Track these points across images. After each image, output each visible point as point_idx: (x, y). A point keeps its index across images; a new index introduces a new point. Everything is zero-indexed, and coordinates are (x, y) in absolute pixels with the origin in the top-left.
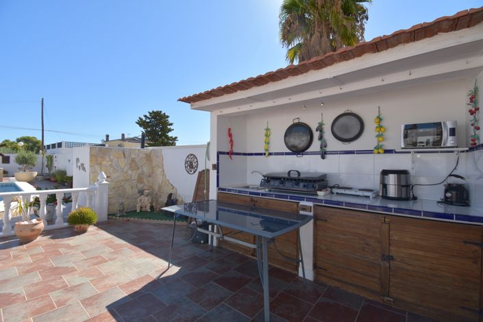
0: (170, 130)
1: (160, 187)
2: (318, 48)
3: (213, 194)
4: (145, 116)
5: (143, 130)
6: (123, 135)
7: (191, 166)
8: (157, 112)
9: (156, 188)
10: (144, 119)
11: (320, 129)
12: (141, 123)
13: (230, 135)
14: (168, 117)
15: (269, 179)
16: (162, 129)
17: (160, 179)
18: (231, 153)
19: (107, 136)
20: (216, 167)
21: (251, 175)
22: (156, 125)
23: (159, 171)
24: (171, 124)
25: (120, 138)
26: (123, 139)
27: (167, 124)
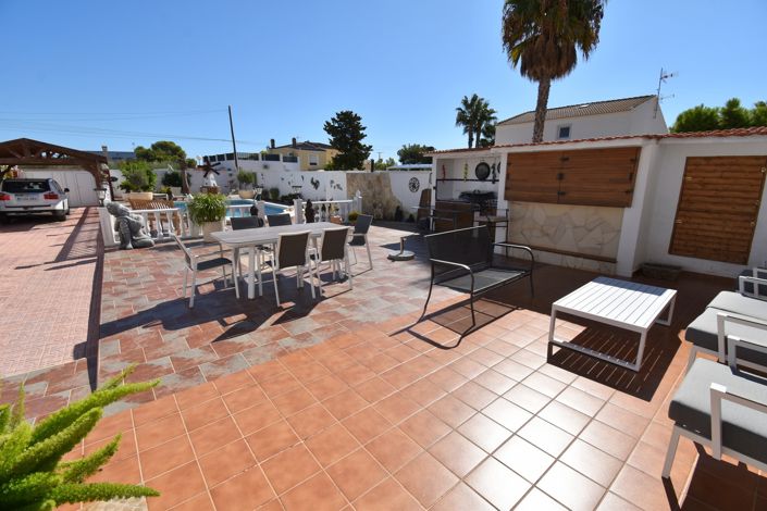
0: (363, 136)
1: (388, 202)
2: (540, 55)
3: (433, 203)
4: (333, 119)
5: (332, 138)
6: (294, 140)
7: (414, 186)
8: (347, 112)
9: (385, 203)
10: (331, 122)
11: (493, 167)
12: (329, 129)
13: (444, 169)
14: (359, 119)
15: (463, 195)
16: (353, 137)
17: (388, 196)
18: (443, 180)
19: (273, 141)
20: (435, 188)
21: (455, 192)
22: (346, 131)
23: (387, 190)
24: (364, 128)
25: (291, 143)
26: (295, 145)
27: (358, 128)
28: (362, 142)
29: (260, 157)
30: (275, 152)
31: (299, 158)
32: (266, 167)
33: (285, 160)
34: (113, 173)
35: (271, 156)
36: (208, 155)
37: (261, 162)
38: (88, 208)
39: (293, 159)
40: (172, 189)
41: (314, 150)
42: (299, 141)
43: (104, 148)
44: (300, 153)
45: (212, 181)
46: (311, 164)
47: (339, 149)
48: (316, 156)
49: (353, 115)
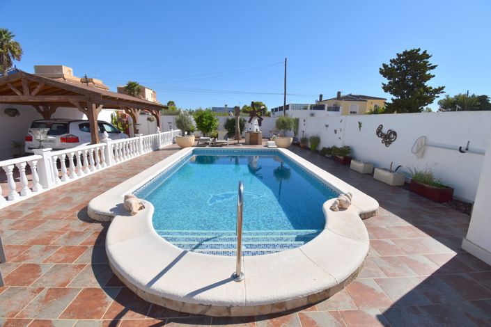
0: (429, 77)
4: (392, 61)
6: (339, 93)
8: (412, 51)
14: (428, 57)
19: (321, 96)
24: (433, 67)
25: (336, 96)
26: (339, 97)
27: (426, 67)
28: (428, 84)
29: (309, 108)
30: (321, 103)
31: (341, 108)
32: (312, 115)
33: (329, 109)
35: (319, 107)
36: (255, 101)
37: (309, 111)
39: (336, 109)
41: (355, 100)
42: (342, 95)
43: (226, 105)
44: (343, 104)
45: (255, 126)
46: (351, 112)
47: (394, 93)
48: (357, 105)
49: (421, 53)
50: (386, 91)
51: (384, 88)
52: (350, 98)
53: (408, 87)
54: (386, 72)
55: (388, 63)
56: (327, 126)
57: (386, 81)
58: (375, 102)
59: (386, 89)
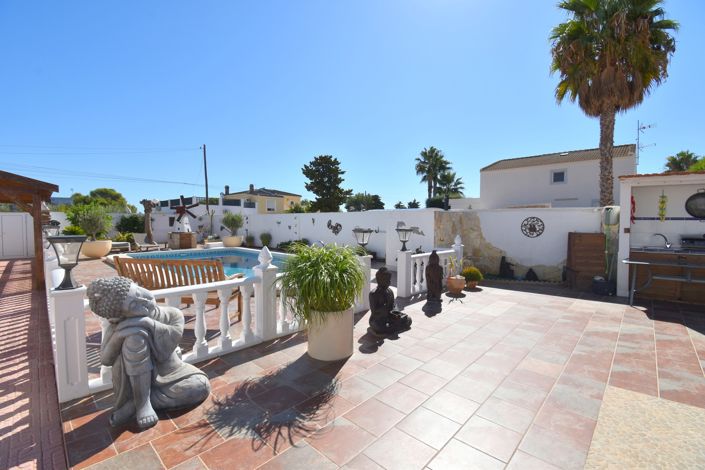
0: (341, 180)
4: (311, 163)
6: (252, 186)
7: (532, 229)
8: (325, 157)
13: (633, 203)
14: (338, 164)
16: (330, 180)
18: (633, 219)
19: (227, 188)
20: (629, 231)
22: (323, 175)
24: (343, 173)
25: (248, 189)
26: (252, 191)
27: (337, 172)
28: (341, 186)
30: (230, 197)
31: (257, 204)
32: (226, 211)
34: (54, 216)
37: (222, 207)
38: (12, 261)
39: (250, 205)
40: (135, 236)
41: (270, 196)
42: (256, 188)
44: (258, 199)
45: (186, 225)
46: (269, 210)
47: (316, 192)
48: (273, 202)
49: (333, 159)
50: (309, 190)
51: (306, 187)
52: (264, 192)
53: (326, 188)
54: (307, 172)
55: (308, 165)
56: (279, 223)
57: (309, 181)
58: (291, 198)
59: (309, 188)
